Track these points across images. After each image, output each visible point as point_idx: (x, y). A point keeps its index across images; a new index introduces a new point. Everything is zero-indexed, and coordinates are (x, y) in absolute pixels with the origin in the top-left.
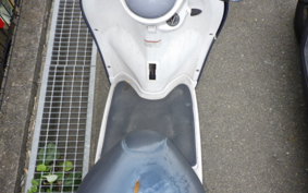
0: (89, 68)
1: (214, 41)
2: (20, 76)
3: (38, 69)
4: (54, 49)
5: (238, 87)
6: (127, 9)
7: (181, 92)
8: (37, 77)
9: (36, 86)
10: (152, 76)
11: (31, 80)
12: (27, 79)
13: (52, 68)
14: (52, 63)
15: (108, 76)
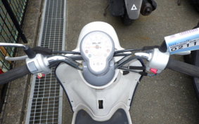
0: (58, 98)
1: (138, 83)
2: (13, 108)
3: (25, 102)
4: (35, 87)
5: (156, 103)
6: (85, 81)
7: (120, 114)
8: (24, 107)
9: (23, 113)
10: (101, 107)
11: (20, 110)
12: (17, 110)
13: (34, 100)
14: (34, 97)
15: (71, 107)
